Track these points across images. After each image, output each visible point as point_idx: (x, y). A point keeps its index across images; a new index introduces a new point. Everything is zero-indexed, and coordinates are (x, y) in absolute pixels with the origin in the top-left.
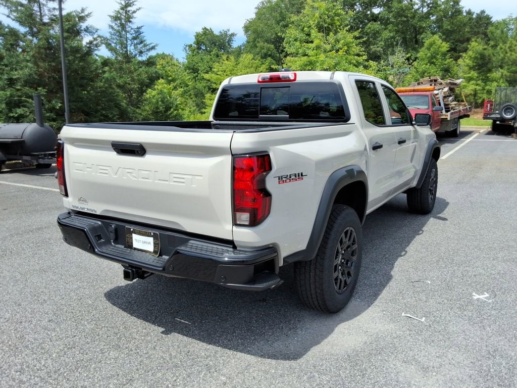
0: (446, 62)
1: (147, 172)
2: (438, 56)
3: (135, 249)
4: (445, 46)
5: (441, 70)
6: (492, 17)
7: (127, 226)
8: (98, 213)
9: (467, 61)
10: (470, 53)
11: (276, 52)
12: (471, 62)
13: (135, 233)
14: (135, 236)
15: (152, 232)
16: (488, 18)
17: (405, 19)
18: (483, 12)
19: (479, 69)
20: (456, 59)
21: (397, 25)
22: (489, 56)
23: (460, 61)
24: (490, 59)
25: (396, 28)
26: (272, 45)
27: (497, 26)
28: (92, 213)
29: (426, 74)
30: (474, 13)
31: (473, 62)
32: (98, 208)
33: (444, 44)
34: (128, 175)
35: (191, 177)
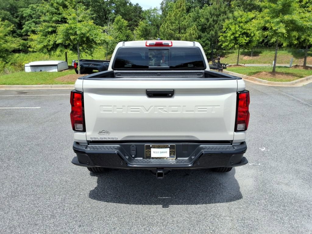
0: (127, 32)
1: (177, 107)
2: (123, 28)
3: (153, 158)
4: (126, 23)
5: (125, 37)
6: (142, 8)
7: (146, 144)
8: (119, 139)
9: (138, 32)
10: (140, 27)
11: (12, 17)
12: (141, 33)
13: (153, 148)
14: (153, 150)
15: (169, 145)
16: (140, 8)
17: (99, 4)
18: (137, 4)
19: (145, 37)
20: (132, 30)
21: (94, 7)
22: (149, 30)
23: (135, 32)
24: (150, 32)
25: (94, 9)
26: (9, 12)
27: (145, 13)
28: (113, 140)
29: (118, 38)
30: (133, 4)
31: (142, 33)
32: (120, 136)
33: (125, 21)
34: (159, 110)
35: (211, 107)
